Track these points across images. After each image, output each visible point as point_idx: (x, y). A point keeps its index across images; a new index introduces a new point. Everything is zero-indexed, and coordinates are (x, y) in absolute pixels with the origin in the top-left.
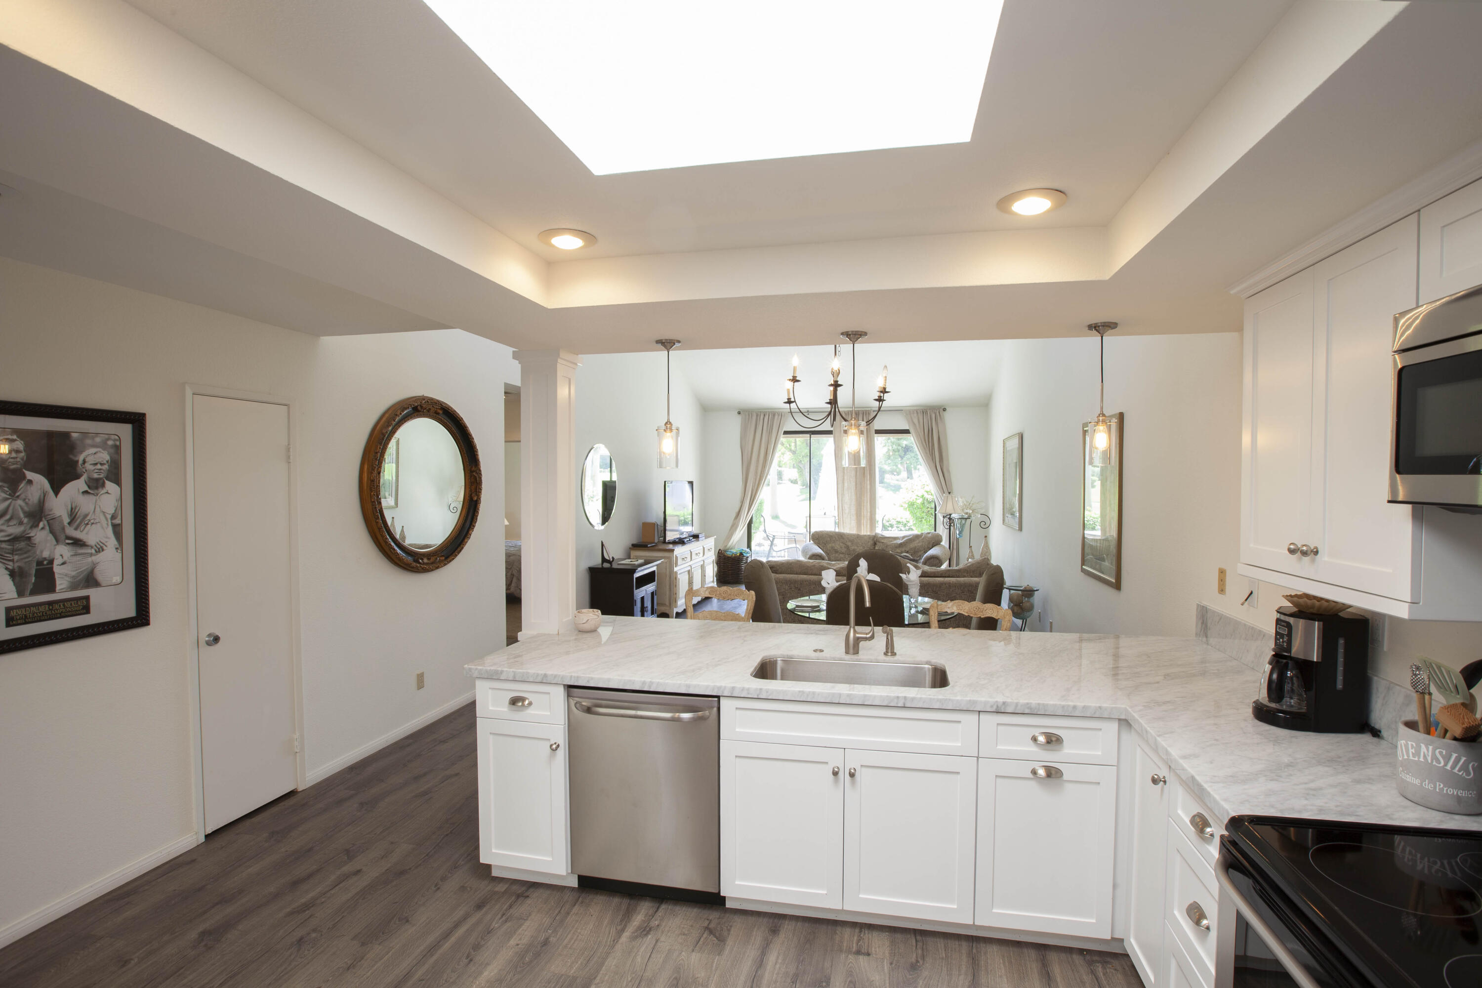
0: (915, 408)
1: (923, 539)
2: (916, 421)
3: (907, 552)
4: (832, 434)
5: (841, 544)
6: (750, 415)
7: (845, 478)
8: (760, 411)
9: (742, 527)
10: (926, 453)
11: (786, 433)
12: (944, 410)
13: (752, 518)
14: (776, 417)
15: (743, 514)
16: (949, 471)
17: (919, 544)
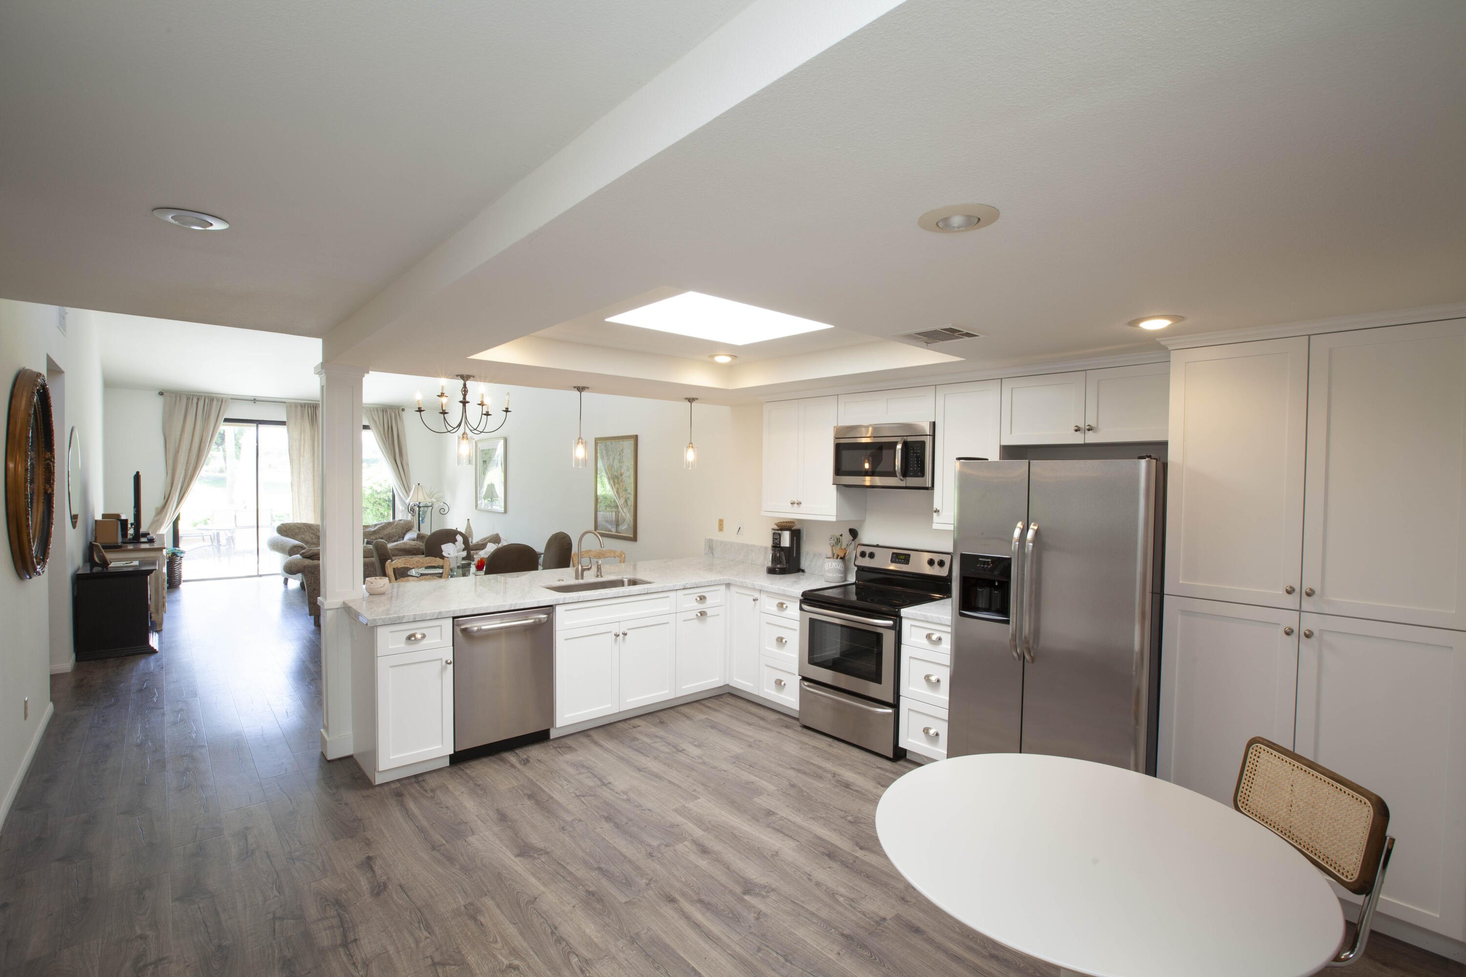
0: (375, 406)
1: (396, 525)
2: (376, 418)
3: (382, 538)
4: (285, 425)
5: (312, 535)
6: (178, 398)
7: (302, 470)
8: (192, 394)
9: (167, 525)
10: (386, 448)
11: (226, 420)
12: (403, 410)
13: (179, 514)
14: (215, 402)
15: (170, 507)
16: (408, 465)
17: (392, 531)
